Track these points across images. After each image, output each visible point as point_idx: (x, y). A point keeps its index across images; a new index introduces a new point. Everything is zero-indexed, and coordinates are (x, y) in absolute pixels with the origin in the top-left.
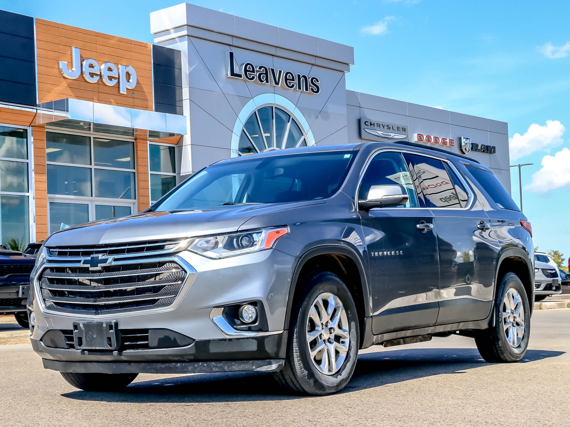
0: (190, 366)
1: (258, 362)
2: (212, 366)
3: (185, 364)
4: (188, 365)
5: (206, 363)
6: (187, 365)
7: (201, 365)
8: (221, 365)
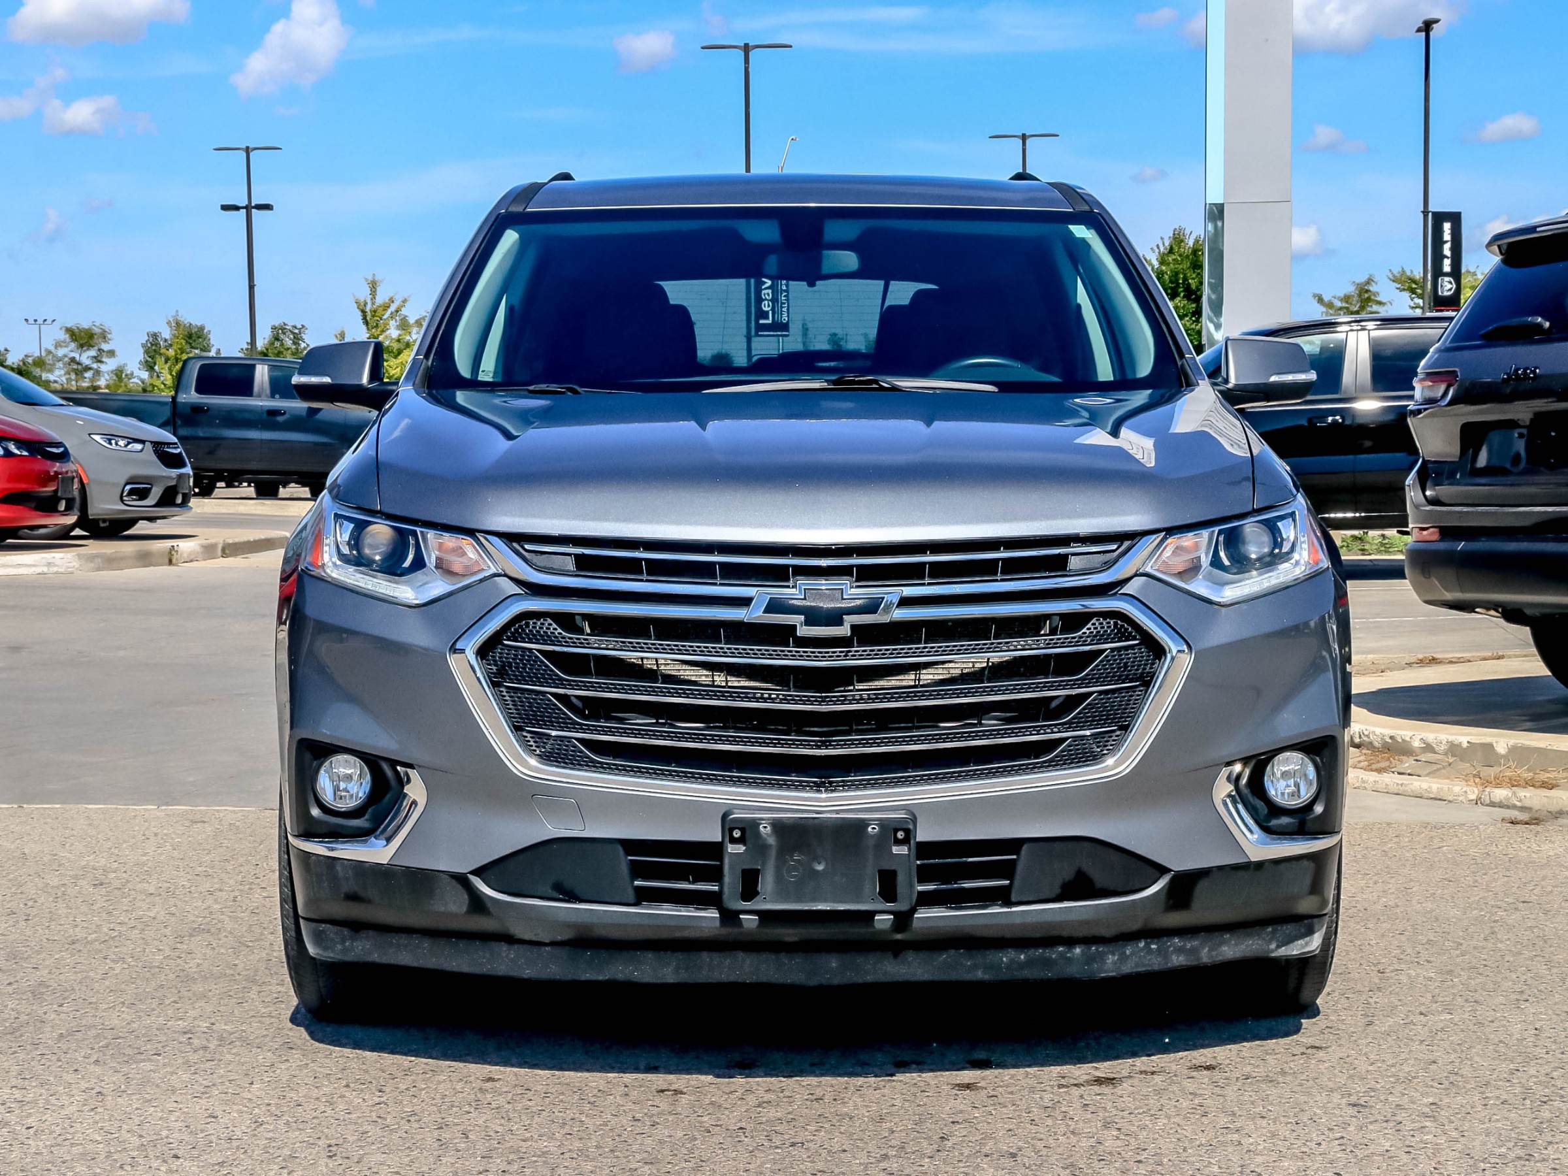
0: (1113, 954)
1: (1287, 929)
2: (1172, 949)
3: (1097, 950)
4: (1106, 950)
5: (1156, 941)
6: (1103, 952)
7: (1142, 950)
8: (1196, 943)
